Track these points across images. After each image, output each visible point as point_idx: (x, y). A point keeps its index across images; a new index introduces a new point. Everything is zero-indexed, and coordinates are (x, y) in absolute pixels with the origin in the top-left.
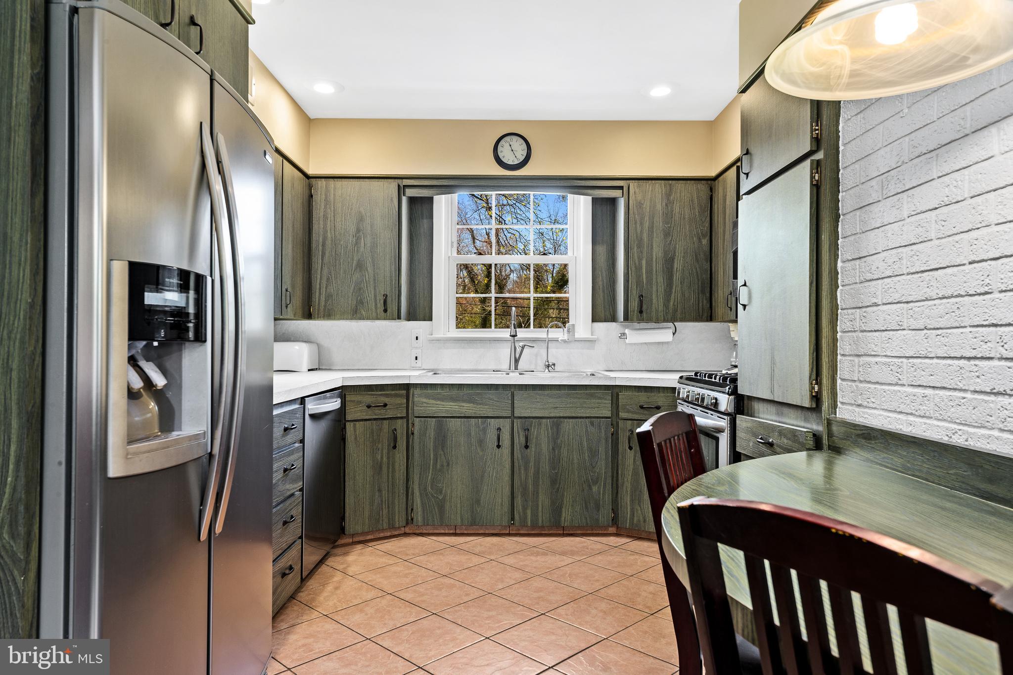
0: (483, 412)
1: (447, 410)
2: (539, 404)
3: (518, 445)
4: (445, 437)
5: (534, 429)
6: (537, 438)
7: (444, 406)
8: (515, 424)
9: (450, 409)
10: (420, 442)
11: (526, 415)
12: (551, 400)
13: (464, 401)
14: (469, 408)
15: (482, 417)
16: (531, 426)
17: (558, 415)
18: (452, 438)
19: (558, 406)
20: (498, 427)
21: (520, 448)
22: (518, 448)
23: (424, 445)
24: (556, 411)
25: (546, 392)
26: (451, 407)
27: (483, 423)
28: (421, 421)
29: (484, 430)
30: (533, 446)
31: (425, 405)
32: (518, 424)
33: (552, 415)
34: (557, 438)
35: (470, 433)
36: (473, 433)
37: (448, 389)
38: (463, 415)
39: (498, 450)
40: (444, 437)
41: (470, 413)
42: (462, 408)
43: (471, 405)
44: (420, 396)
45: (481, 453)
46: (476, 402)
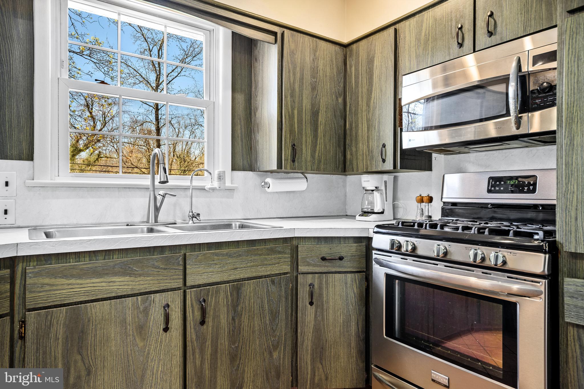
0: (145, 286)
1: (87, 292)
2: (217, 266)
3: (192, 323)
4: (83, 332)
5: (212, 298)
6: (215, 309)
7: (81, 286)
8: (188, 297)
9: (93, 288)
10: (38, 349)
11: (201, 282)
12: (230, 260)
13: (115, 274)
14: (122, 283)
15: (141, 294)
16: (208, 295)
17: (238, 277)
18: (96, 331)
19: (238, 266)
20: (166, 303)
21: (195, 325)
22: (192, 327)
23: (45, 353)
24: (236, 272)
25: (225, 251)
26: (95, 285)
27: (144, 302)
28: (39, 314)
29: (146, 312)
30: (210, 320)
31: (47, 288)
32: (193, 296)
33: (232, 278)
34: (237, 306)
35: (125, 319)
36: (129, 319)
37: (87, 259)
38: (114, 295)
39: (165, 334)
40: (82, 332)
41: (126, 289)
42: (111, 284)
43: (127, 278)
44: (37, 275)
45: (141, 344)
46: (134, 274)
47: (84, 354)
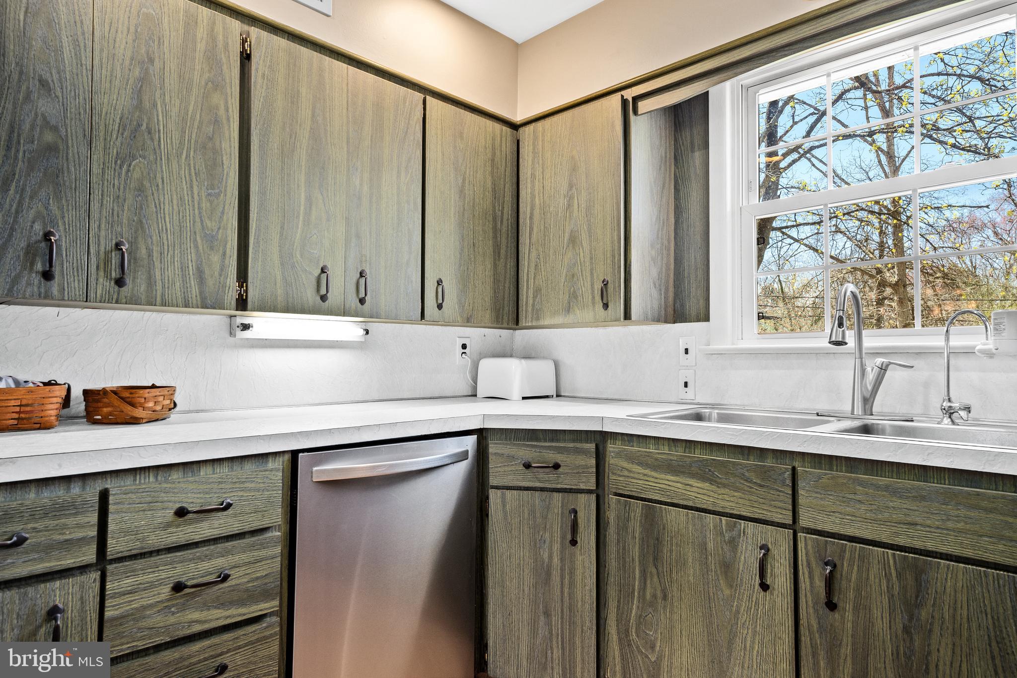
0: (731, 504)
1: (661, 489)
2: (863, 507)
3: (809, 594)
4: (658, 541)
5: (851, 565)
6: (858, 590)
7: (656, 481)
8: (801, 545)
9: (668, 487)
10: (618, 541)
11: (828, 528)
12: (896, 503)
13: (693, 476)
14: (701, 491)
15: (732, 516)
16: (842, 558)
17: (918, 544)
18: (672, 545)
19: (918, 520)
20: (764, 542)
21: (815, 603)
22: (810, 603)
23: (624, 549)
24: (911, 532)
25: (883, 481)
26: (670, 483)
27: (731, 527)
28: (619, 501)
29: (733, 543)
30: (849, 607)
31: (626, 473)
32: (809, 547)
33: (901, 541)
34: (919, 606)
35: (705, 544)
36: (710, 545)
37: (666, 448)
38: (690, 504)
39: (762, 593)
40: (658, 539)
41: (705, 501)
42: (688, 488)
43: (706, 485)
44: (619, 455)
45: (727, 592)
46: (715, 481)
47: (660, 569)
